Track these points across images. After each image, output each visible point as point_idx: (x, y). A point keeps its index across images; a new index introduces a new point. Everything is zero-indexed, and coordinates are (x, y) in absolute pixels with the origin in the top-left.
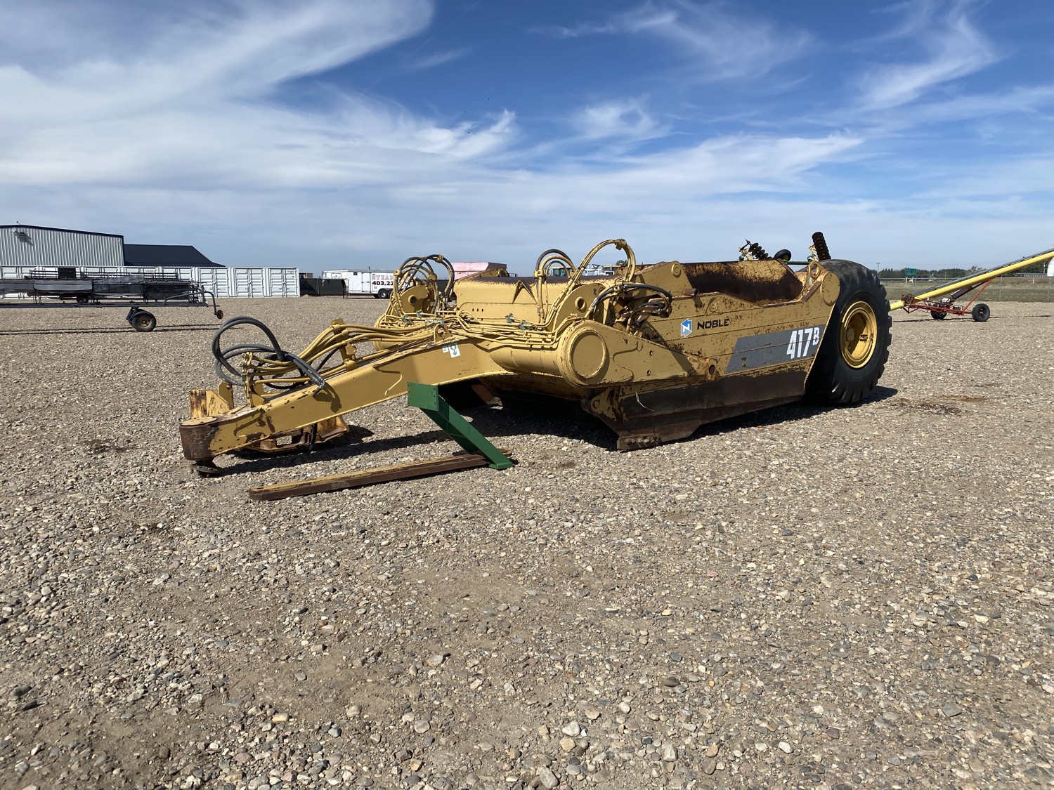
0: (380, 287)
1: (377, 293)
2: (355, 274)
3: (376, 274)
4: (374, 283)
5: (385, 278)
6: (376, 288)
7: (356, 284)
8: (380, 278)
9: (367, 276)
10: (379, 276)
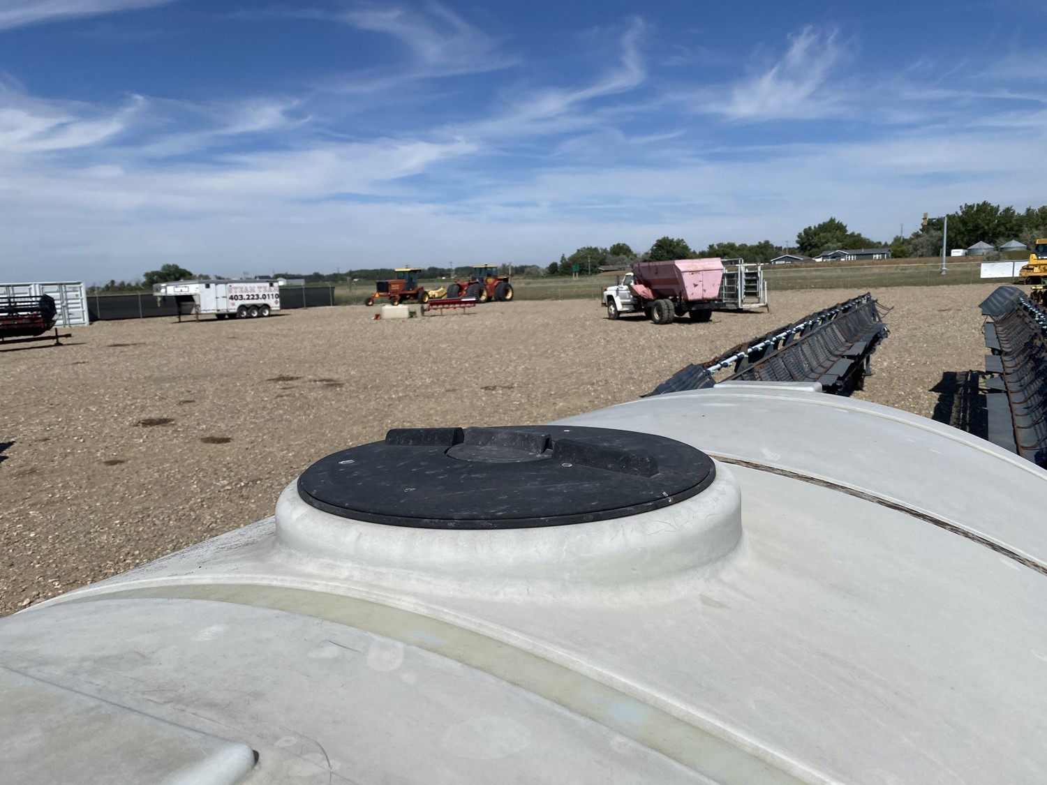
0: (239, 303)
1: (235, 311)
2: (208, 286)
3: (234, 285)
4: (231, 298)
5: (243, 290)
6: (233, 304)
7: (211, 299)
8: (238, 290)
9: (222, 288)
10: (238, 289)
